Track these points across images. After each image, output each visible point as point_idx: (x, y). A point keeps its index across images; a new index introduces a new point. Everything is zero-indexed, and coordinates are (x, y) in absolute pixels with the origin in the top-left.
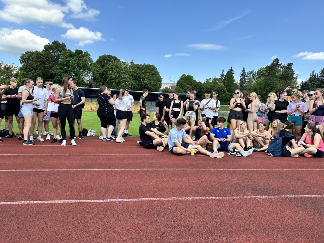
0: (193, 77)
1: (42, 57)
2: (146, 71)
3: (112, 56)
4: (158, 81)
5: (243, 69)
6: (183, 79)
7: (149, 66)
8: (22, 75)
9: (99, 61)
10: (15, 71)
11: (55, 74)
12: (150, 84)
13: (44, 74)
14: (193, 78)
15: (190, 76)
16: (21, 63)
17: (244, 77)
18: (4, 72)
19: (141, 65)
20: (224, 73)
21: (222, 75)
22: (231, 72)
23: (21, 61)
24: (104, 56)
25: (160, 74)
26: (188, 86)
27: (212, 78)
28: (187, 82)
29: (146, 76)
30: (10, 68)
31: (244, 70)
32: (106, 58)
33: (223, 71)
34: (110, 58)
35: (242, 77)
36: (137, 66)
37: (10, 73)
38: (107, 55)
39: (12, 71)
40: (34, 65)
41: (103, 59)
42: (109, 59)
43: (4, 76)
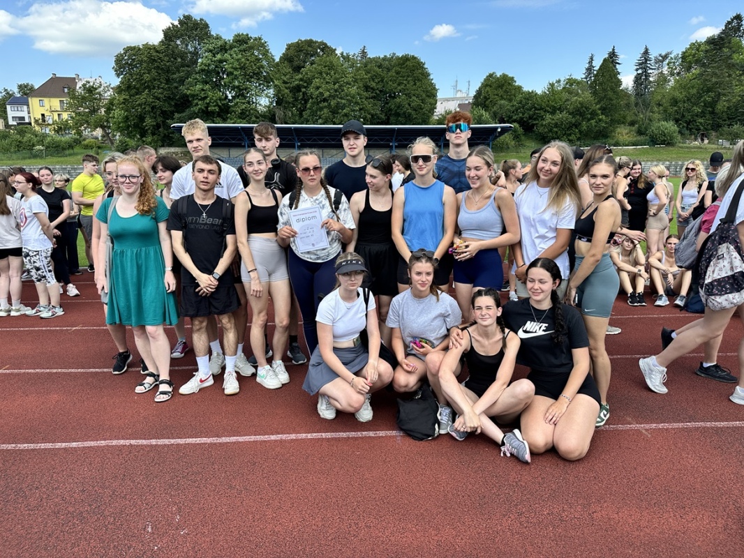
0: (515, 79)
1: (160, 58)
2: (398, 73)
3: (316, 42)
4: (428, 96)
5: (643, 51)
6: (491, 86)
7: (406, 59)
8: (123, 103)
9: (287, 58)
10: (106, 95)
11: (193, 96)
12: (409, 105)
13: (169, 98)
14: (515, 82)
15: (507, 76)
16: (118, 76)
17: (645, 72)
18: (84, 98)
19: (385, 59)
20: (594, 64)
21: (590, 69)
22: (612, 60)
23: (116, 71)
24: (297, 42)
25: (431, 77)
26: (503, 102)
27: (562, 79)
28: (500, 92)
30: (96, 89)
31: (646, 52)
32: (302, 47)
33: (592, 59)
34: (311, 46)
35: (640, 71)
36: (376, 62)
37: (96, 99)
38: (305, 40)
39: (101, 95)
40: (147, 77)
41: (297, 51)
42: (310, 49)
43: (85, 108)
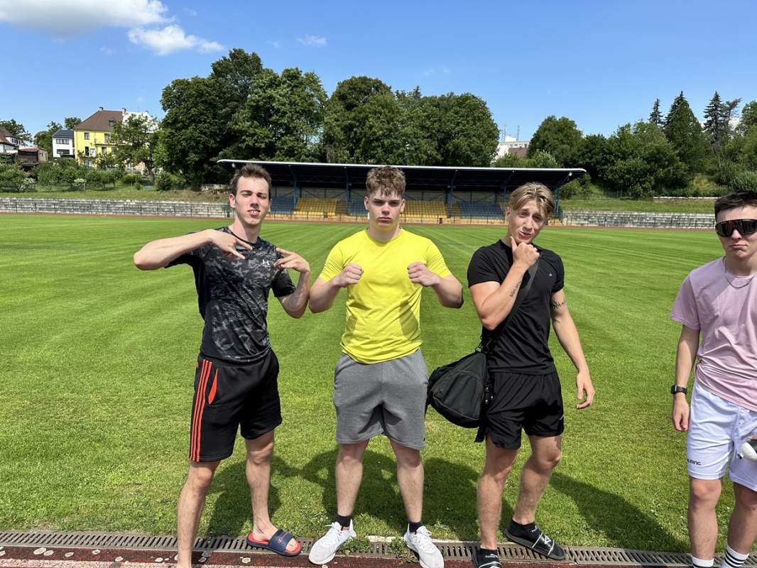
0: (576, 123)
1: (208, 92)
2: (457, 113)
3: (370, 80)
4: (489, 137)
6: (550, 130)
7: (465, 98)
8: (169, 136)
9: (340, 97)
10: (151, 129)
11: (242, 132)
12: (468, 146)
13: (215, 133)
14: (576, 126)
15: (567, 119)
16: (165, 109)
17: (716, 118)
18: (128, 131)
19: (442, 98)
20: (659, 110)
21: (655, 115)
23: (163, 104)
24: (351, 80)
25: (492, 117)
27: (632, 124)
28: (561, 136)
29: (458, 125)
30: (142, 122)
31: (717, 98)
32: (355, 85)
33: (657, 104)
34: (365, 84)
36: (433, 101)
37: (141, 133)
38: (359, 78)
39: (146, 129)
40: (194, 111)
41: (350, 89)
42: (363, 86)
43: (129, 141)
